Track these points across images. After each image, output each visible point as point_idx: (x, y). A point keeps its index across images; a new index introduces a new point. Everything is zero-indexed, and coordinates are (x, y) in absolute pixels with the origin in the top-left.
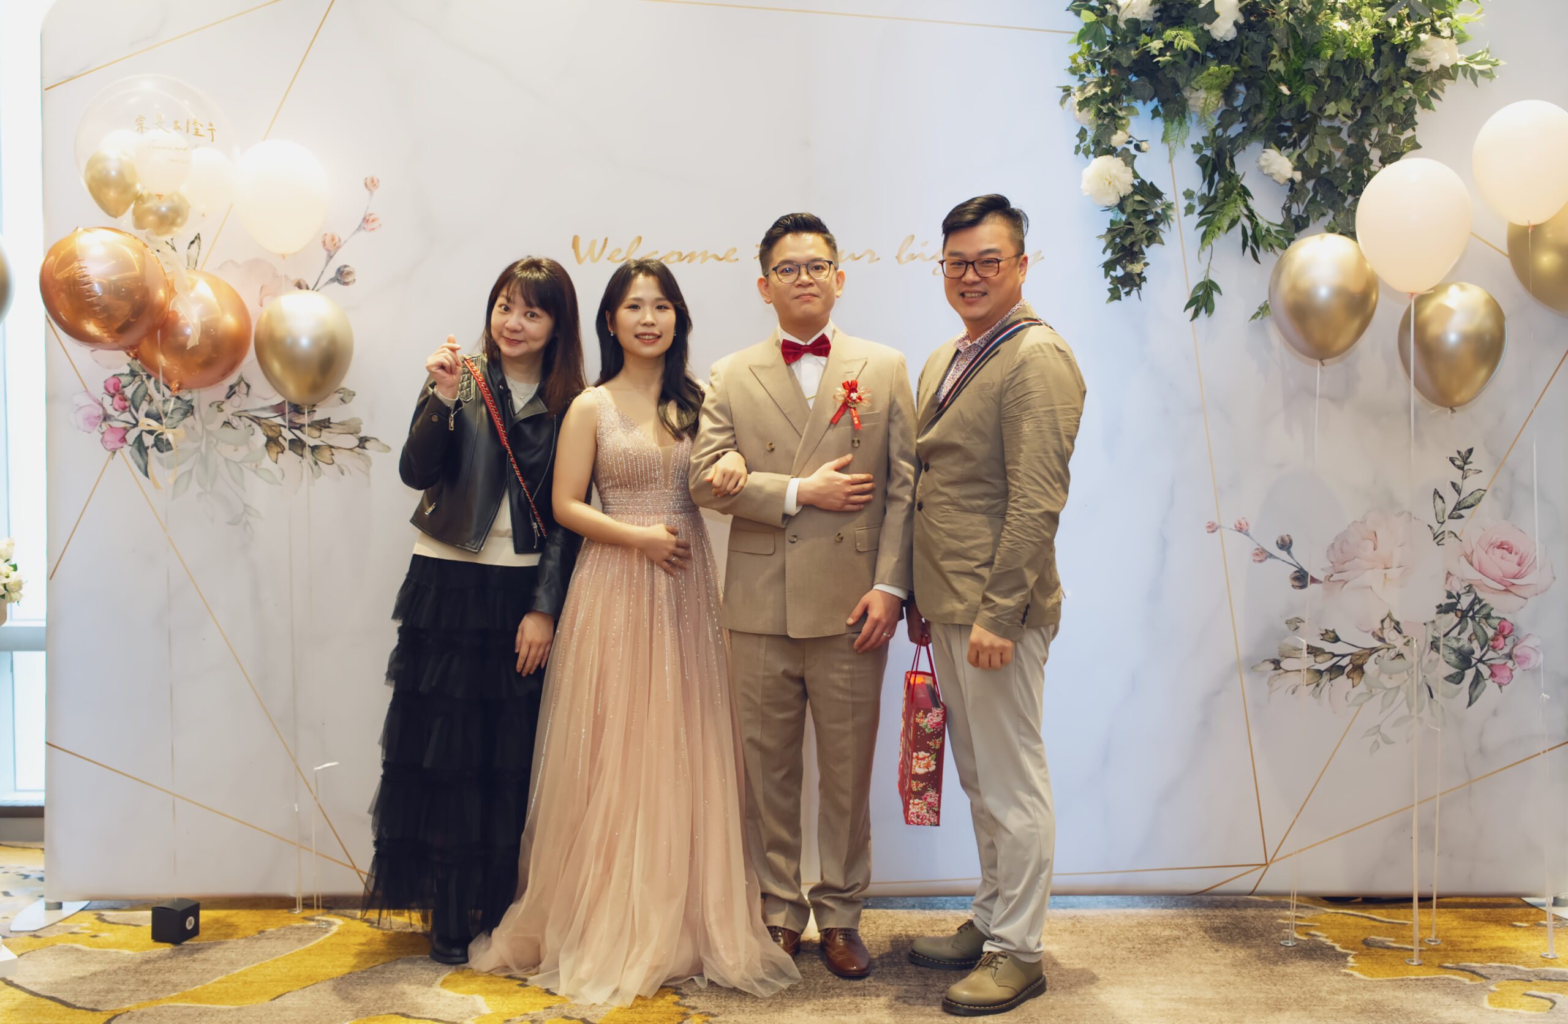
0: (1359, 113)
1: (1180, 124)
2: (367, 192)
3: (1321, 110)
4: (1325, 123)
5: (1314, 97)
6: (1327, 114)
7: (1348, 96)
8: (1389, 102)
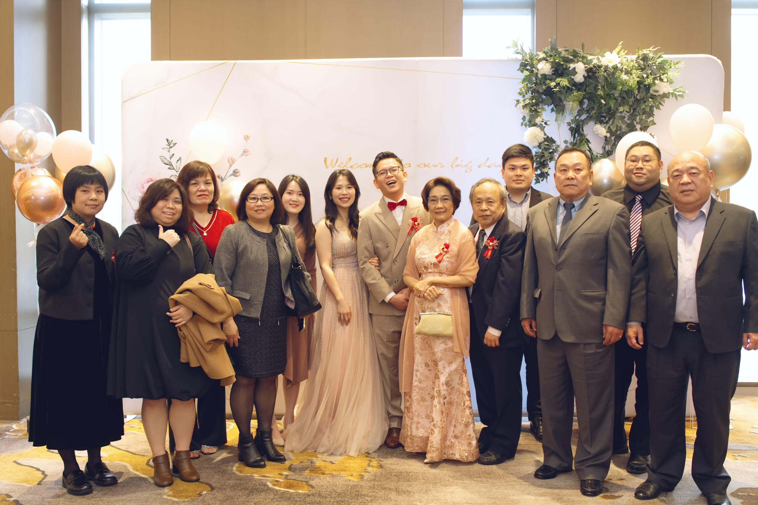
0: (632, 111)
1: (562, 114)
2: (245, 141)
3: (617, 109)
4: (619, 114)
5: (614, 104)
6: (619, 111)
7: (628, 104)
8: (644, 107)
